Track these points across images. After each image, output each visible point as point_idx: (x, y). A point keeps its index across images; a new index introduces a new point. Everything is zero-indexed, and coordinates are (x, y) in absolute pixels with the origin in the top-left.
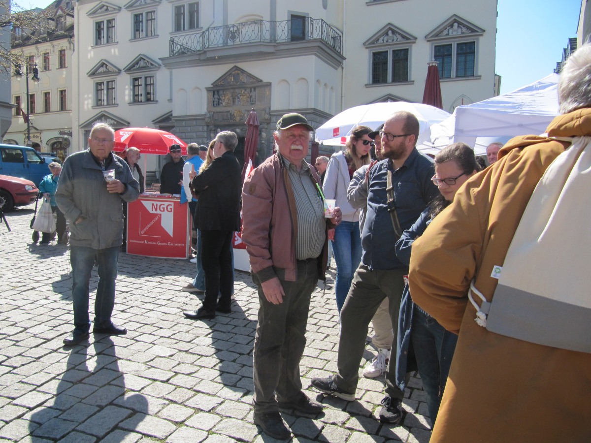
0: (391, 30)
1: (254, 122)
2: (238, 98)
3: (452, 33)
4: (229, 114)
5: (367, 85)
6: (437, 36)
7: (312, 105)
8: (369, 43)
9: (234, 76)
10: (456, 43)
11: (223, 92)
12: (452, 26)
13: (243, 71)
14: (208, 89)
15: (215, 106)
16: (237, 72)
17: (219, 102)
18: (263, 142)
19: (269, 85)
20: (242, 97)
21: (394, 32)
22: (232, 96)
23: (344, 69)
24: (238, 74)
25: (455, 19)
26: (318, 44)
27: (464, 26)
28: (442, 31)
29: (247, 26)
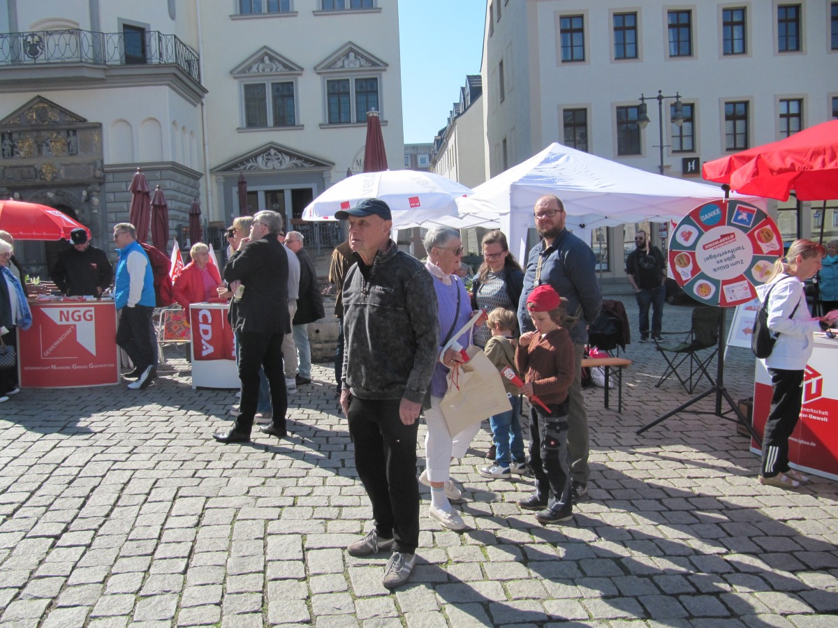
0: (267, 55)
1: (143, 186)
2: (47, 145)
3: (349, 65)
4: (32, 169)
5: (239, 130)
6: (329, 67)
7: (169, 158)
8: (238, 72)
9: (37, 112)
10: (354, 78)
11: (20, 135)
12: (347, 56)
13: (52, 104)
15: (6, 156)
16: (41, 105)
17: (12, 150)
18: (95, 211)
19: (98, 126)
20: (53, 144)
21: (271, 59)
22: (36, 142)
23: (204, 107)
24: (44, 108)
25: (351, 48)
26: (174, 71)
27: (363, 57)
28: (335, 62)
29: (57, 37)
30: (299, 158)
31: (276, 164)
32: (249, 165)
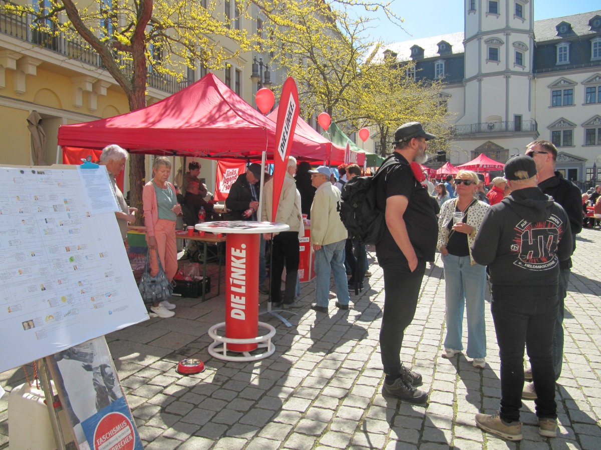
0: (563, 120)
2: (490, 156)
3: (596, 124)
6: (587, 124)
8: (550, 127)
9: (487, 146)
10: (598, 128)
12: (595, 120)
13: (493, 144)
14: (472, 152)
16: (489, 144)
19: (508, 150)
21: (564, 122)
22: (486, 155)
25: (597, 117)
28: (590, 122)
29: (498, 124)
30: (572, 158)
31: (563, 160)
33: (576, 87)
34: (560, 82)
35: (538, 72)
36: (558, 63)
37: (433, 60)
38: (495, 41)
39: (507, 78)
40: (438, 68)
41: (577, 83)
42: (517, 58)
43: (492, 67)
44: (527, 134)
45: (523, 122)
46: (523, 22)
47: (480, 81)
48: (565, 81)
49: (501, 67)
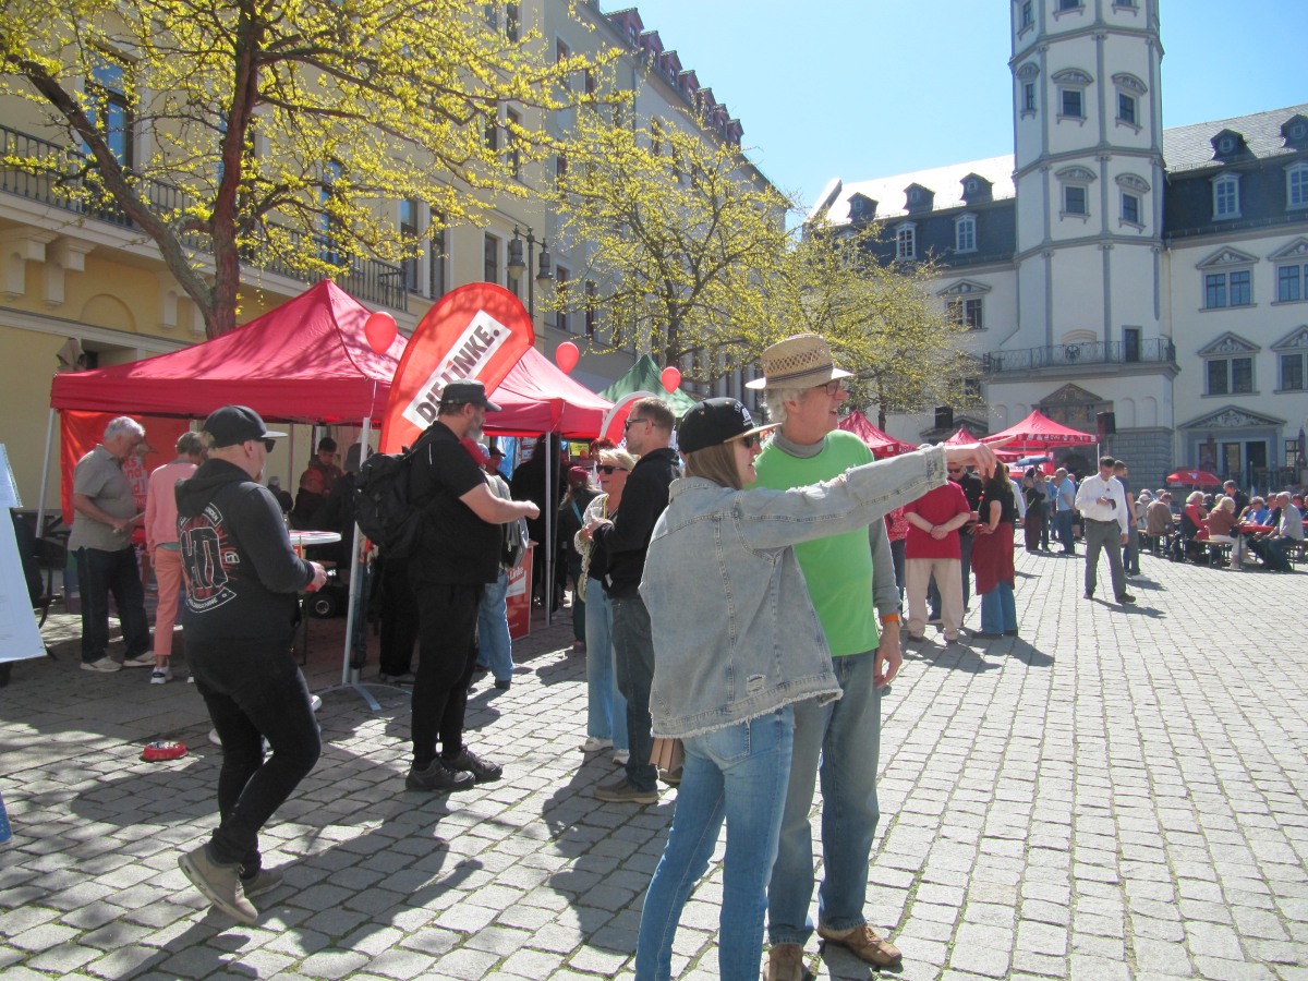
0: (1229, 338)
2: (1073, 416)
3: (1302, 343)
5: (1203, 396)
6: (1284, 346)
8: (1204, 352)
9: (1067, 394)
11: (1054, 409)
12: (1301, 336)
13: (1079, 390)
14: (1034, 406)
16: (1071, 389)
19: (1110, 403)
20: (1077, 414)
21: (1233, 341)
22: (1065, 413)
23: (1179, 378)
24: (1073, 391)
28: (1290, 341)
29: (1088, 346)
30: (1254, 417)
31: (1234, 422)
32: (1210, 423)
33: (1256, 266)
34: (1222, 256)
35: (1174, 237)
36: (1217, 215)
37: (951, 215)
38: (1077, 174)
39: (1106, 250)
40: (962, 230)
41: (1258, 259)
42: (1125, 207)
43: (1072, 227)
44: (1152, 367)
45: (1144, 342)
46: (1136, 133)
47: (1048, 256)
48: (1231, 255)
49: (1092, 227)
